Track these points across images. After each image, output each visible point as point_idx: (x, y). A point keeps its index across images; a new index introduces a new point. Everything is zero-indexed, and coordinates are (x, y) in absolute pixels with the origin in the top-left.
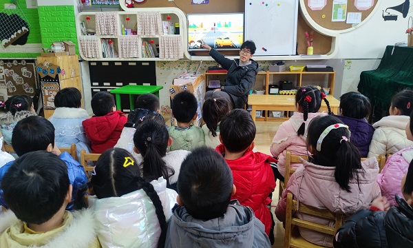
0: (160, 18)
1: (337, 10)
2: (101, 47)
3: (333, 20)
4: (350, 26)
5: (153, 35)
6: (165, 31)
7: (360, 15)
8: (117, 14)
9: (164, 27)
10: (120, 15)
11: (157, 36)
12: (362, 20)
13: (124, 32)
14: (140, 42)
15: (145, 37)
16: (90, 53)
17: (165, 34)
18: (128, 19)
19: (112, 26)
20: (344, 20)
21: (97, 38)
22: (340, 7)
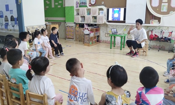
0: (98, 10)
2: (80, 19)
5: (96, 15)
10: (87, 9)
14: (91, 18)
15: (93, 16)
19: (84, 12)
20: (166, 11)
21: (79, 16)
22: (165, 6)
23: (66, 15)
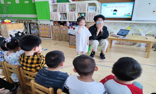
2: (59, 16)
8: (67, 4)
11: (85, 12)
14: (77, 14)
15: (79, 12)
16: (55, 18)
21: (58, 13)
23: (37, 12)
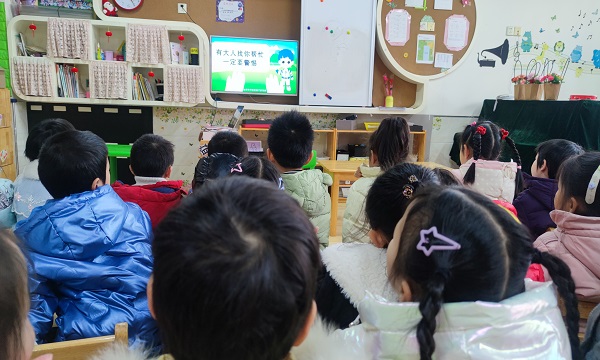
0: (166, 38)
1: (422, 48)
2: (54, 78)
3: (418, 61)
4: (438, 71)
5: (154, 63)
6: (175, 58)
7: (451, 56)
8: (89, 25)
9: (173, 52)
10: (94, 26)
11: (160, 66)
12: (454, 64)
13: (100, 56)
14: (130, 74)
15: (139, 65)
16: (33, 87)
17: (175, 64)
18: (109, 34)
19: (78, 43)
20: (431, 62)
21: (48, 63)
22: (426, 44)
